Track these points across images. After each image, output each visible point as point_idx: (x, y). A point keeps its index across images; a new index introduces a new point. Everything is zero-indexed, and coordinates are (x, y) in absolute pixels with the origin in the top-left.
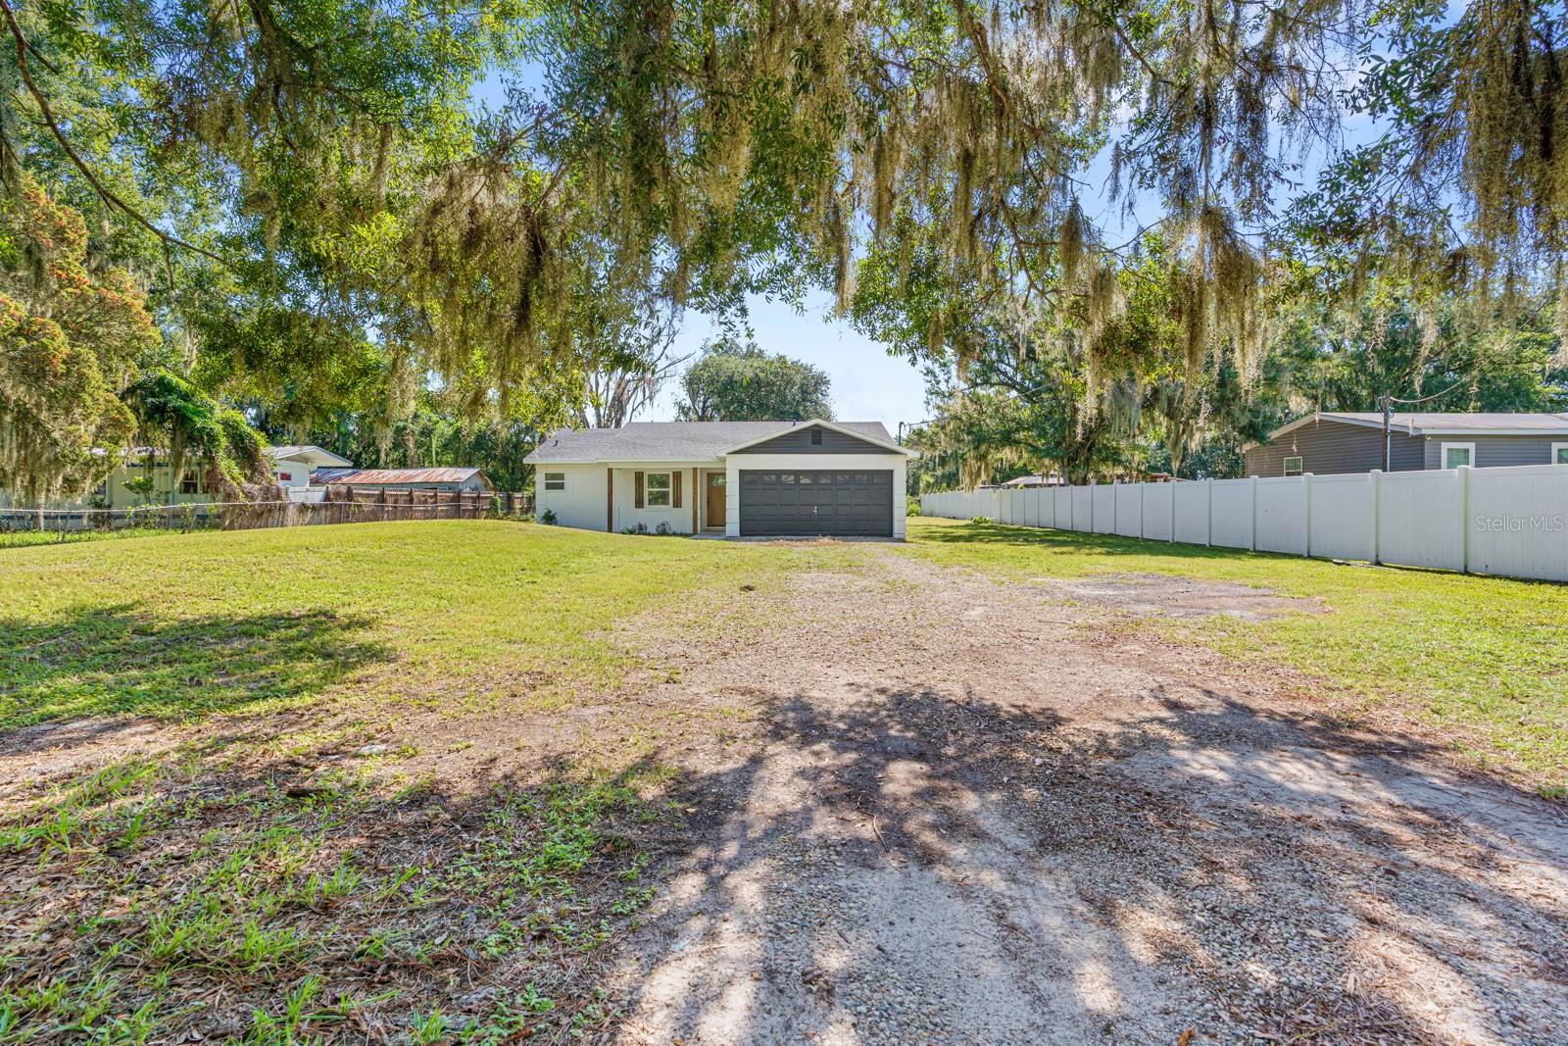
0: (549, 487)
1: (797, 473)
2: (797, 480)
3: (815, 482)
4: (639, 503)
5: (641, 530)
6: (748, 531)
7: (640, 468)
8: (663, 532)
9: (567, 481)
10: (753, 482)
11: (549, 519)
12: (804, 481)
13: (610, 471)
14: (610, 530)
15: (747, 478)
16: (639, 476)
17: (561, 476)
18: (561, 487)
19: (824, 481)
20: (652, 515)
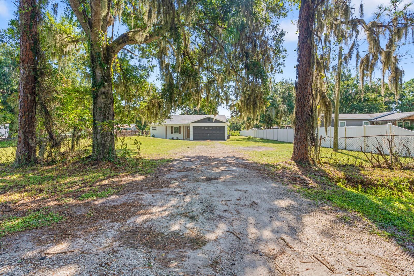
0: (153, 129)
1: (205, 127)
2: (205, 128)
3: (209, 129)
4: (172, 133)
5: (173, 139)
6: (194, 139)
7: (172, 126)
8: (177, 139)
9: (157, 128)
10: (196, 129)
11: (153, 136)
12: (206, 129)
13: (166, 126)
14: (166, 138)
15: (194, 128)
16: (172, 127)
17: (156, 127)
18: (156, 129)
19: (210, 129)
20: (175, 135)
